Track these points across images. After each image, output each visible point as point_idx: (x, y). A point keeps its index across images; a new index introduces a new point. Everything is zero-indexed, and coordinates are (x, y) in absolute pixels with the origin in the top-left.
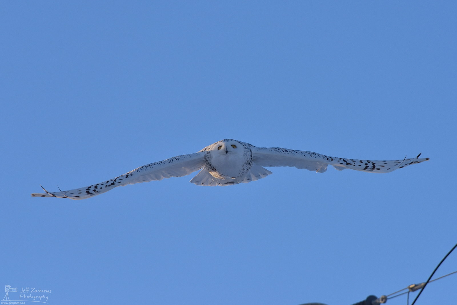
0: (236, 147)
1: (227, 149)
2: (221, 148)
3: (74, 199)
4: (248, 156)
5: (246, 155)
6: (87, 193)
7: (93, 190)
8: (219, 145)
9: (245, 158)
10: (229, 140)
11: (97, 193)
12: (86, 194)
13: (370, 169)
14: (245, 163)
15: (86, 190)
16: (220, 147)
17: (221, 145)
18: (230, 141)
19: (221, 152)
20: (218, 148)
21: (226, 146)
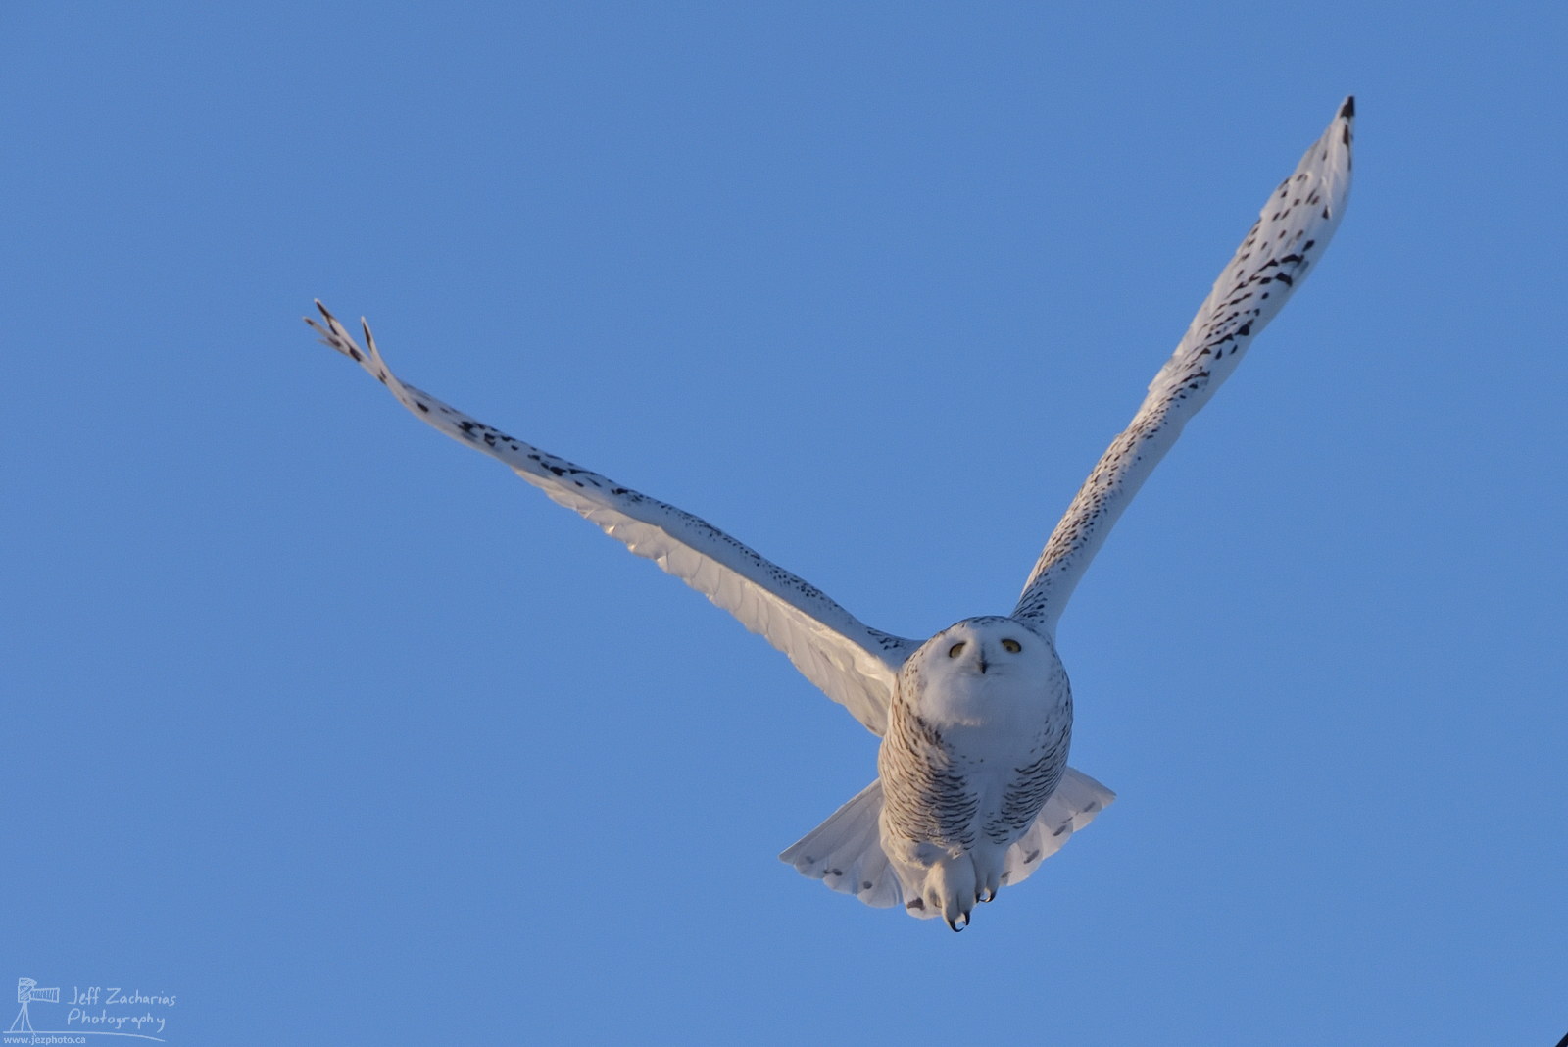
1: (986, 658)
2: (960, 653)
6: (462, 425)
7: (487, 435)
10: (993, 618)
18: (997, 623)
19: (963, 667)
20: (948, 650)
21: (983, 645)
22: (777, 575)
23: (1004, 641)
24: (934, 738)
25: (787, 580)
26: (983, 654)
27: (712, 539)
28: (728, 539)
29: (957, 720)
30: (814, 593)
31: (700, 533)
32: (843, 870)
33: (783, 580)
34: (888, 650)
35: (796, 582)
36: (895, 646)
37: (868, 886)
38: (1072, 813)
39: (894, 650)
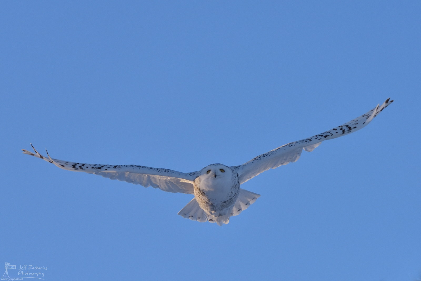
0: (224, 171)
2: (210, 172)
3: (58, 166)
4: (235, 180)
5: (233, 179)
6: (73, 166)
7: (79, 167)
8: (208, 169)
9: (232, 182)
11: (81, 169)
12: (71, 167)
13: (348, 130)
14: (233, 187)
15: (73, 164)
17: (210, 169)
18: (219, 165)
19: (210, 176)
20: (207, 172)
21: (215, 171)
22: (158, 170)
23: (220, 170)
24: (203, 194)
25: (161, 170)
26: (215, 173)
27: (140, 169)
28: (143, 167)
29: (209, 189)
30: (168, 171)
31: (137, 169)
32: (193, 215)
33: (160, 171)
34: (191, 176)
35: (163, 170)
36: (193, 174)
37: (199, 218)
38: (249, 200)
39: (193, 176)
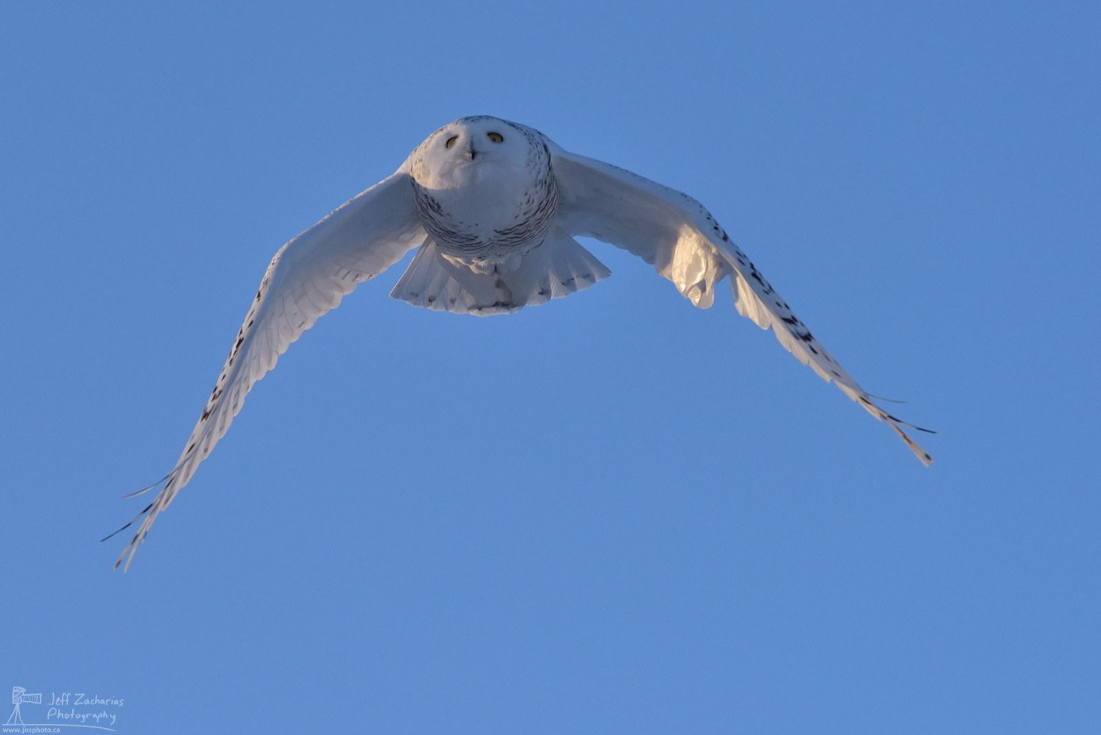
0: (502, 139)
1: (475, 147)
2: (454, 144)
4: (538, 166)
5: (533, 164)
8: (448, 133)
9: (531, 172)
10: (480, 117)
16: (451, 141)
17: (454, 133)
18: (483, 120)
19: (457, 154)
21: (472, 137)
26: (472, 144)
32: (436, 296)
